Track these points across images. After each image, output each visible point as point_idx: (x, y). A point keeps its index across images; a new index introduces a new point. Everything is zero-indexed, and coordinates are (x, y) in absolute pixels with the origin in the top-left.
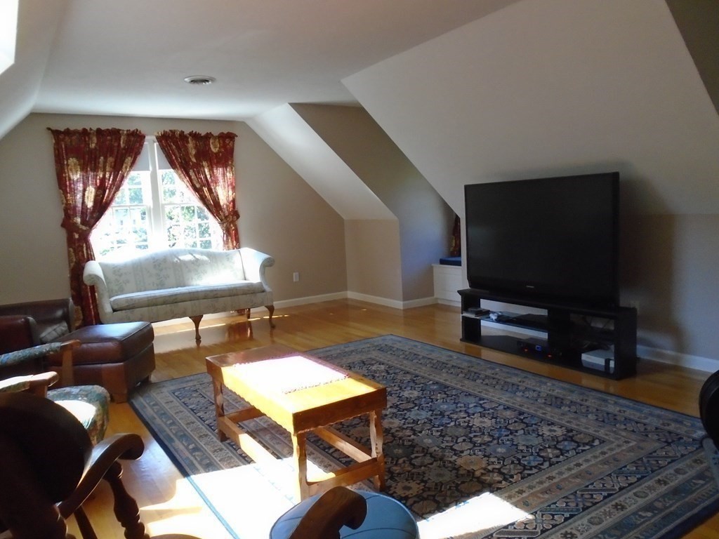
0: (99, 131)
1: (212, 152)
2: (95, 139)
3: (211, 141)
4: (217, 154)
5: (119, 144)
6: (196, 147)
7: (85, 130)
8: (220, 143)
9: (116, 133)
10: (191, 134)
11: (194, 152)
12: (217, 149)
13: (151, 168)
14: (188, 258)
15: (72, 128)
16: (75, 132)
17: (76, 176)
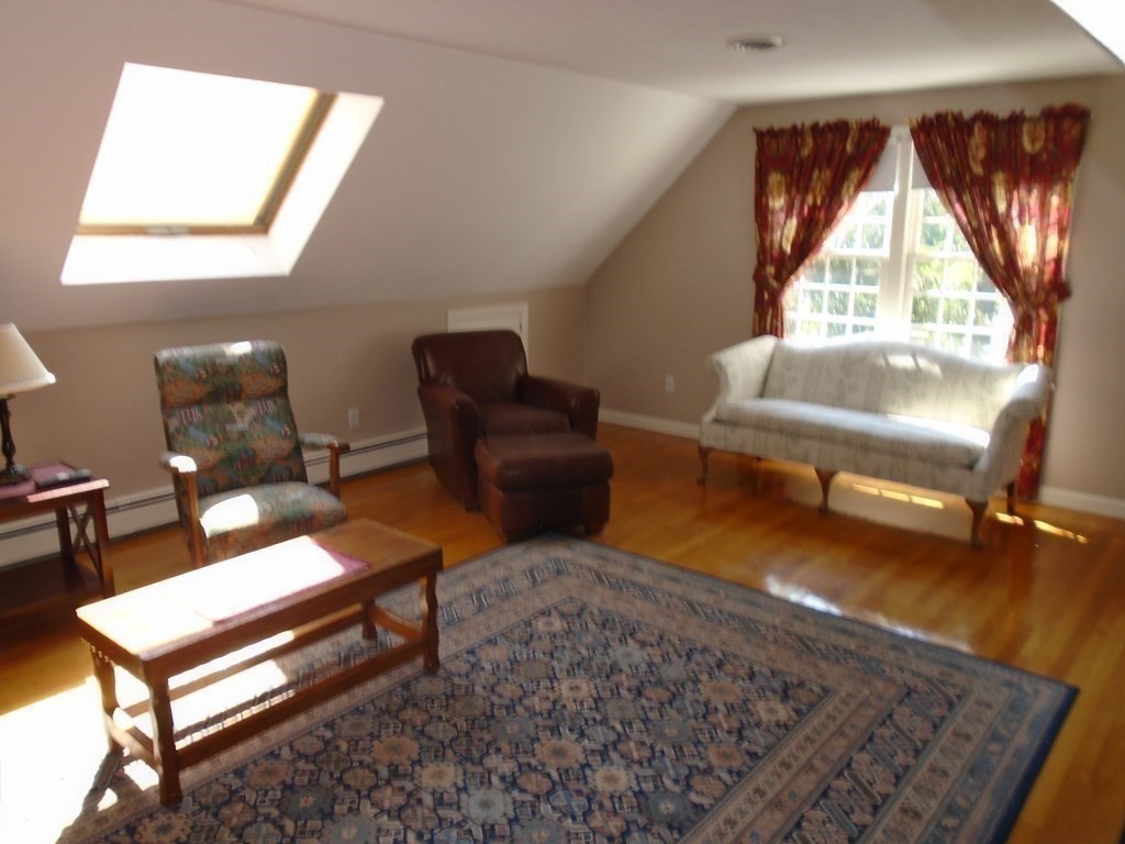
0: (815, 127)
1: (1023, 152)
2: (810, 141)
3: (1025, 128)
4: (1034, 158)
5: (845, 147)
6: (988, 144)
7: (794, 128)
8: (1047, 131)
9: (841, 128)
10: (975, 118)
11: (982, 154)
12: (1038, 146)
13: (897, 186)
14: (903, 362)
15: (776, 127)
16: (782, 132)
17: (778, 203)
